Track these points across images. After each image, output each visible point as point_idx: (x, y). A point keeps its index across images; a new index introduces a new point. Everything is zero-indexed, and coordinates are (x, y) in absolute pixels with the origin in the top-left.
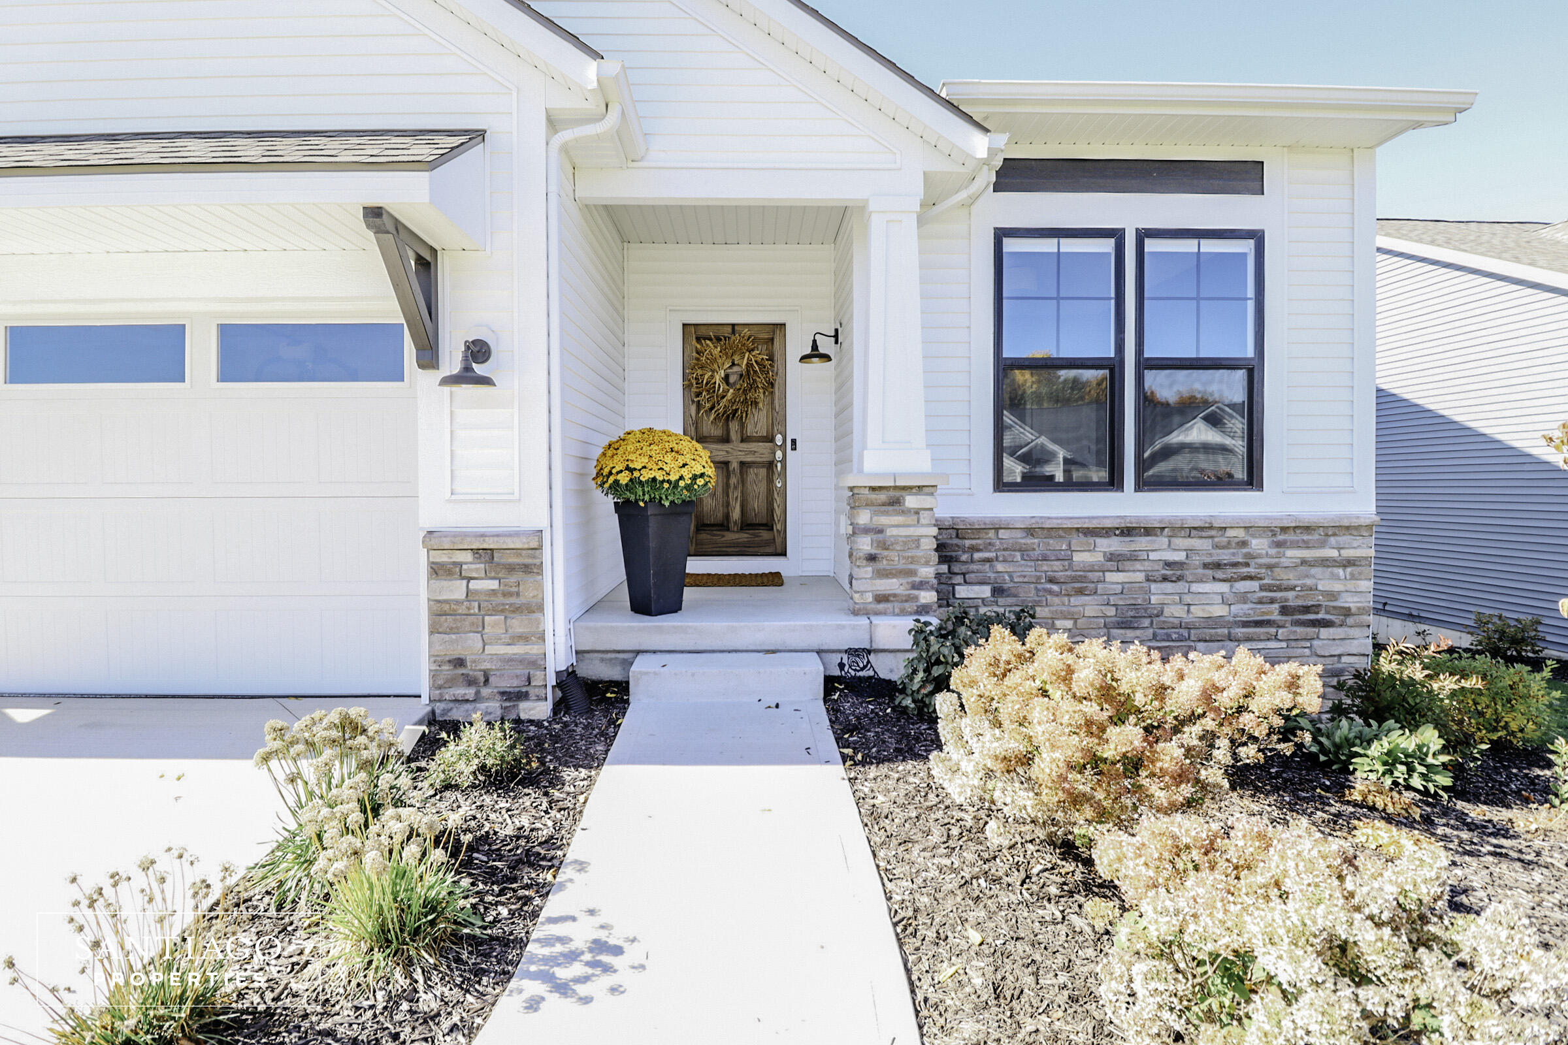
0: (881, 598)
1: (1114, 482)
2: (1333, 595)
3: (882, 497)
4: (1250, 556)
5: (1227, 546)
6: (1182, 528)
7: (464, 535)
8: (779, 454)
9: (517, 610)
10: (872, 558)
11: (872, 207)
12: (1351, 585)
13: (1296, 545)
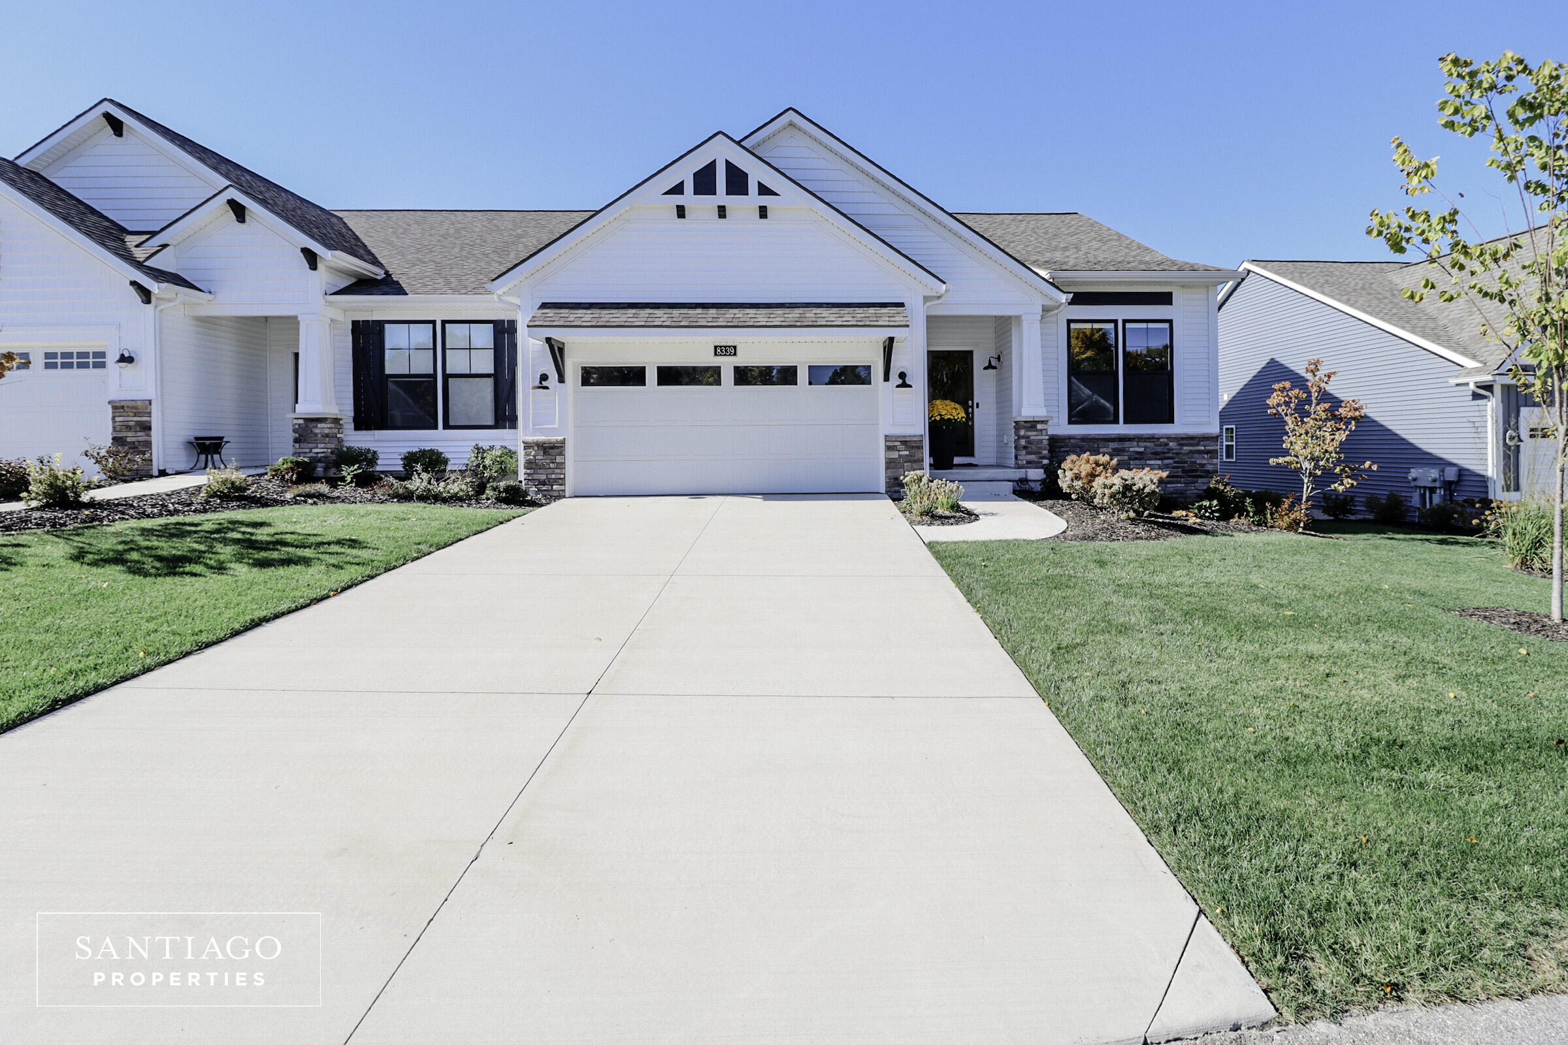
0: (1029, 462)
1: (1116, 421)
2: (1203, 465)
3: (1029, 425)
4: (1170, 450)
5: (1160, 445)
6: (1142, 438)
7: (899, 437)
8: (970, 410)
9: (915, 461)
10: (1025, 447)
11: (1023, 317)
12: (1210, 461)
13: (1188, 445)
